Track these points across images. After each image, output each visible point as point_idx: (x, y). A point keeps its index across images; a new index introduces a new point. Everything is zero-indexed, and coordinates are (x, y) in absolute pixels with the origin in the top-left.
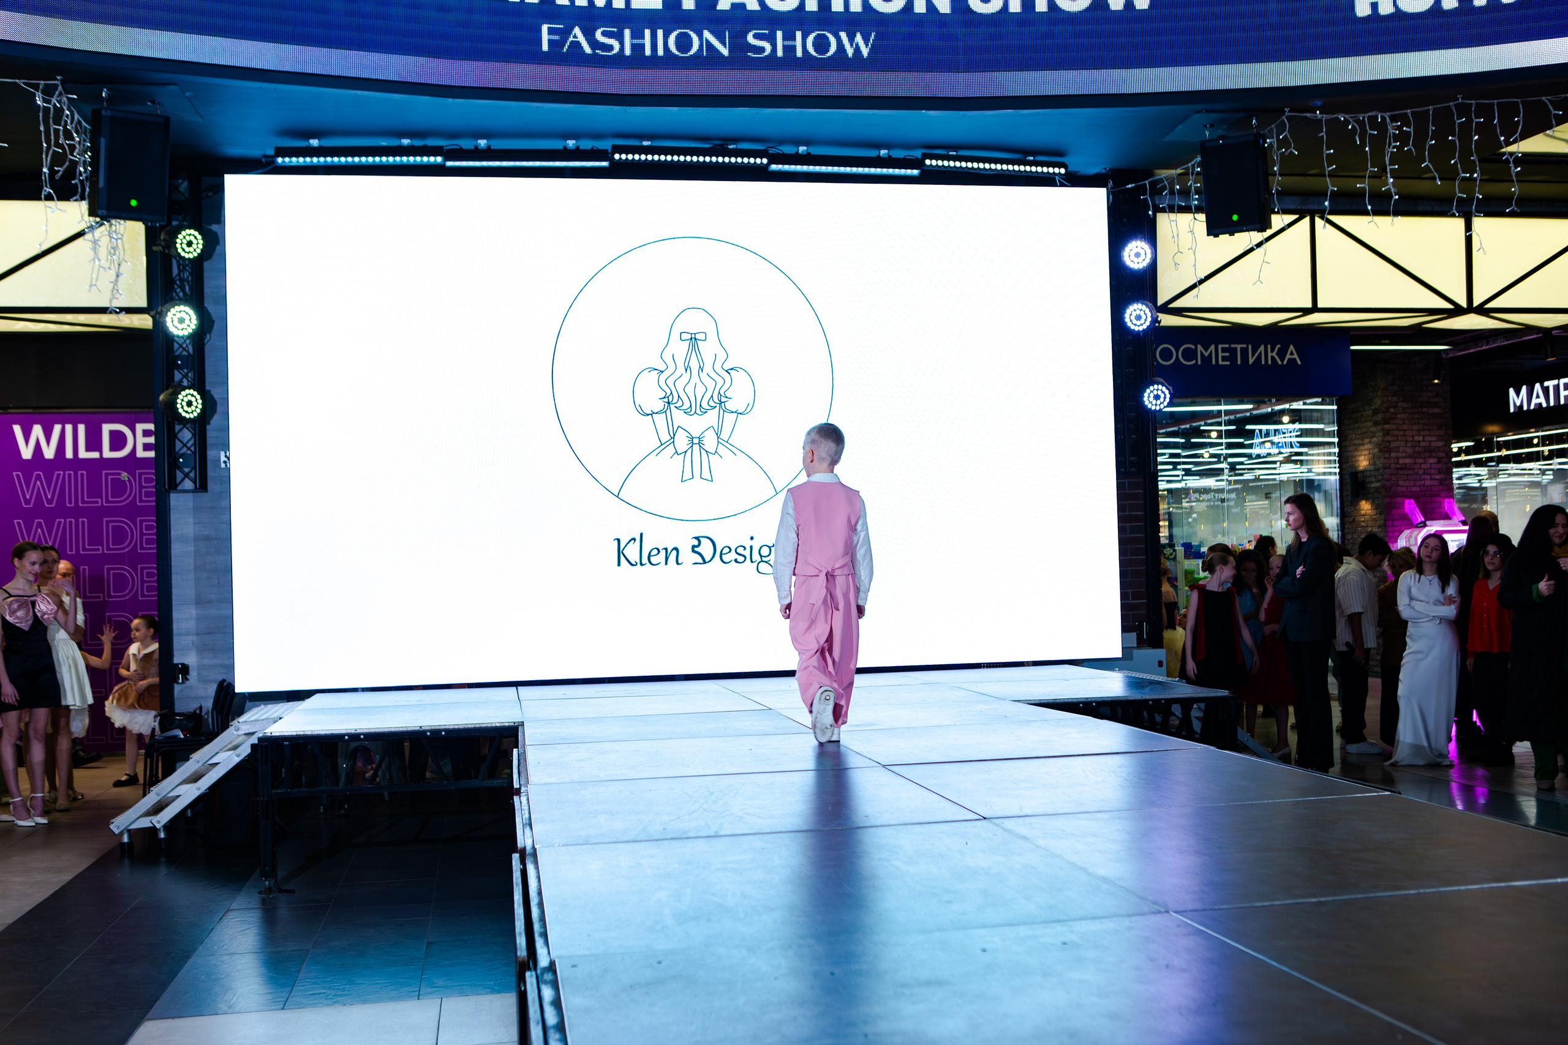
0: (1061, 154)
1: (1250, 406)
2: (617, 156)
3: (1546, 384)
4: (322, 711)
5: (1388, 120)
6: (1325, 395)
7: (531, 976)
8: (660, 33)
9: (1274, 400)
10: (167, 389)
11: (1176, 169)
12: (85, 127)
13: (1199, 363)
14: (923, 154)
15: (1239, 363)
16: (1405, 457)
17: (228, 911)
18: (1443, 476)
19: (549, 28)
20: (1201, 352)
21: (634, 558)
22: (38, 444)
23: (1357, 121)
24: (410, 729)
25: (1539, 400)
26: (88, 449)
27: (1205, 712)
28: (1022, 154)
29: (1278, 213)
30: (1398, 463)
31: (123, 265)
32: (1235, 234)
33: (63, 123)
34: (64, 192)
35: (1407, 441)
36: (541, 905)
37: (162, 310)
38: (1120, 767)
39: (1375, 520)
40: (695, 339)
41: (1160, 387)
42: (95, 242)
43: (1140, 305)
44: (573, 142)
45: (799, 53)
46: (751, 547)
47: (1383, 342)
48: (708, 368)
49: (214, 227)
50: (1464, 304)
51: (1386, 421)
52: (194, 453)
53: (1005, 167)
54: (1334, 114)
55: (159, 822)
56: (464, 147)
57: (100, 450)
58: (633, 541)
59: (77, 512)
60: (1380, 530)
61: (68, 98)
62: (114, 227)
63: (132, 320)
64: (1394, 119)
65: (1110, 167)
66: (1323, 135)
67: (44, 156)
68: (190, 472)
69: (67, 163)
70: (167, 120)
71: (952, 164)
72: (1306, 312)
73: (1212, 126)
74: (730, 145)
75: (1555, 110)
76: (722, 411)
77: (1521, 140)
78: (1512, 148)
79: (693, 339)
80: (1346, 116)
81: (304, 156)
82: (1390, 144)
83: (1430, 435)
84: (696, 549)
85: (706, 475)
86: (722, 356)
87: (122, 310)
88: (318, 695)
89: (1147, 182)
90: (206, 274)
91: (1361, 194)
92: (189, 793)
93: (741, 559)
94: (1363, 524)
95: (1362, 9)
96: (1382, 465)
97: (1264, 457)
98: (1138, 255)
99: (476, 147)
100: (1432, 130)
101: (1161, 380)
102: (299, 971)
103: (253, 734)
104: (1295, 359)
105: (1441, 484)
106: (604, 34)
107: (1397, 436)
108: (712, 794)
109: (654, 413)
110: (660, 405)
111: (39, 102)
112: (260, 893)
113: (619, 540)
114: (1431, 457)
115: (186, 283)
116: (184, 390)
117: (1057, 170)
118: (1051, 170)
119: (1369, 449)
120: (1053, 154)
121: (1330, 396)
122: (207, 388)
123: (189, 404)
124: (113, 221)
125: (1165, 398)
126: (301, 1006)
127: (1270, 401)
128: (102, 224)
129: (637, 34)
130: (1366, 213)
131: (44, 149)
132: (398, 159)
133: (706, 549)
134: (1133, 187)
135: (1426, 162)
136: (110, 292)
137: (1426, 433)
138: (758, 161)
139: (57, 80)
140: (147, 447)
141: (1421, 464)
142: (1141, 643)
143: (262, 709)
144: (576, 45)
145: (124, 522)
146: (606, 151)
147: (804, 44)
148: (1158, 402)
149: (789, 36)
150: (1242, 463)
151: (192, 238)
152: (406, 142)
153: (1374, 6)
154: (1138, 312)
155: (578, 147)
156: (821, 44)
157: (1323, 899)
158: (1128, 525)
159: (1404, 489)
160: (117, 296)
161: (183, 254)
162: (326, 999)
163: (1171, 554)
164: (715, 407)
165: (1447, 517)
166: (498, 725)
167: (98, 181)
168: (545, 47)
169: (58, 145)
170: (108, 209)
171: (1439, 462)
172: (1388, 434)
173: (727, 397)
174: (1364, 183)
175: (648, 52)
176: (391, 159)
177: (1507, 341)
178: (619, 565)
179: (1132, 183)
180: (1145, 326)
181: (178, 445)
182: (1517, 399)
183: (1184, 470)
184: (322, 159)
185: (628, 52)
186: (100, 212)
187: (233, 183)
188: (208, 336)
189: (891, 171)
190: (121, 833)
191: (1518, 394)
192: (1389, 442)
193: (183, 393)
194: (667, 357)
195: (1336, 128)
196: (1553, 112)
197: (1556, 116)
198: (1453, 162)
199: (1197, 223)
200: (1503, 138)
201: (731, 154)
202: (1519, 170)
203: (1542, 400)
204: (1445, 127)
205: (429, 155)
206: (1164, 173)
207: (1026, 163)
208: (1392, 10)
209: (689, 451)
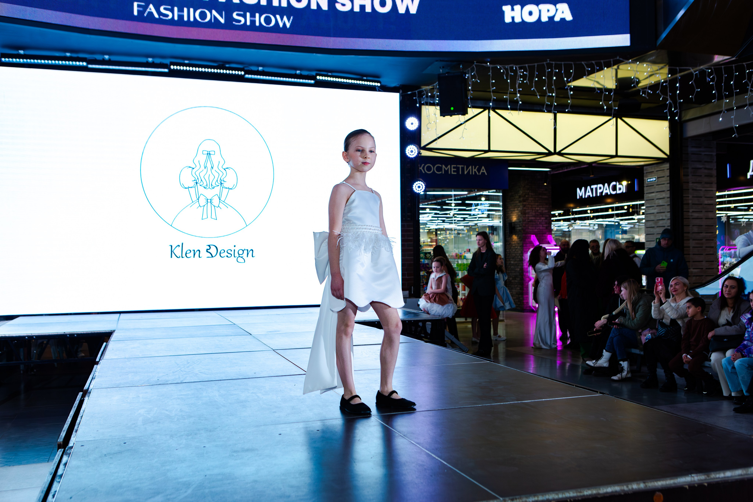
0: (378, 77)
1: (466, 193)
2: (172, 67)
3: (592, 187)
4: (20, 325)
5: (518, 69)
6: (496, 188)
7: (61, 451)
8: (192, 10)
9: (476, 190)
11: (429, 86)
13: (443, 173)
14: (316, 74)
15: (460, 173)
16: (531, 217)
18: (547, 225)
19: (137, 4)
20: (444, 169)
21: (179, 254)
23: (505, 68)
24: (60, 333)
25: (589, 193)
28: (361, 76)
29: (470, 107)
30: (529, 219)
32: (453, 116)
35: (533, 210)
36: (82, 417)
39: (519, 244)
40: (210, 154)
41: (420, 182)
43: (413, 146)
44: (151, 59)
46: (234, 250)
47: (522, 166)
48: (215, 168)
50: (552, 151)
51: (524, 201)
53: (353, 81)
54: (495, 64)
56: (97, 59)
58: (178, 246)
60: (521, 248)
64: (520, 68)
65: (400, 83)
66: (490, 75)
71: (329, 79)
72: (485, 152)
73: (443, 67)
74: (227, 64)
75: (587, 67)
76: (221, 187)
77: (574, 80)
78: (570, 84)
79: (209, 154)
80: (501, 66)
81: (15, 58)
82: (518, 79)
83: (543, 208)
84: (208, 251)
85: (214, 216)
86: (222, 162)
88: (21, 317)
89: (416, 91)
91: (505, 101)
93: (229, 255)
94: (514, 245)
95: (508, 20)
96: (522, 220)
97: (476, 215)
98: (413, 124)
99: (103, 59)
100: (536, 74)
101: (421, 179)
104: (484, 173)
105: (546, 229)
106: (165, 9)
107: (529, 207)
108: (188, 363)
109: (189, 187)
110: (192, 184)
113: (172, 246)
114: (543, 217)
117: (376, 84)
118: (374, 84)
119: (517, 213)
120: (375, 77)
121: (499, 189)
125: (423, 188)
127: (475, 190)
129: (181, 10)
130: (508, 109)
132: (64, 62)
133: (213, 250)
134: (410, 94)
135: (533, 88)
137: (541, 206)
138: (240, 73)
141: (538, 220)
142: (411, 296)
144: (151, 13)
146: (167, 64)
147: (260, 20)
148: (420, 189)
149: (253, 16)
150: (466, 218)
152: (68, 54)
153: (513, 18)
154: (412, 149)
155: (153, 62)
156: (268, 20)
158: (406, 243)
159: (531, 230)
163: (429, 257)
164: (218, 186)
165: (550, 243)
166: (103, 332)
168: (136, 13)
172: (525, 206)
173: (224, 181)
174: (507, 96)
175: (186, 19)
176: (60, 62)
177: (575, 167)
178: (171, 257)
179: (410, 91)
180: (414, 156)
182: (580, 193)
184: (25, 60)
185: (176, 18)
189: (301, 81)
191: (581, 190)
192: (525, 210)
194: (196, 161)
195: (496, 71)
196: (587, 69)
197: (588, 71)
198: (544, 88)
199: (436, 110)
200: (565, 79)
201: (227, 69)
202: (572, 93)
203: (590, 194)
204: (542, 73)
205: (79, 61)
206: (424, 88)
207: (363, 80)
208: (520, 20)
209: (206, 206)
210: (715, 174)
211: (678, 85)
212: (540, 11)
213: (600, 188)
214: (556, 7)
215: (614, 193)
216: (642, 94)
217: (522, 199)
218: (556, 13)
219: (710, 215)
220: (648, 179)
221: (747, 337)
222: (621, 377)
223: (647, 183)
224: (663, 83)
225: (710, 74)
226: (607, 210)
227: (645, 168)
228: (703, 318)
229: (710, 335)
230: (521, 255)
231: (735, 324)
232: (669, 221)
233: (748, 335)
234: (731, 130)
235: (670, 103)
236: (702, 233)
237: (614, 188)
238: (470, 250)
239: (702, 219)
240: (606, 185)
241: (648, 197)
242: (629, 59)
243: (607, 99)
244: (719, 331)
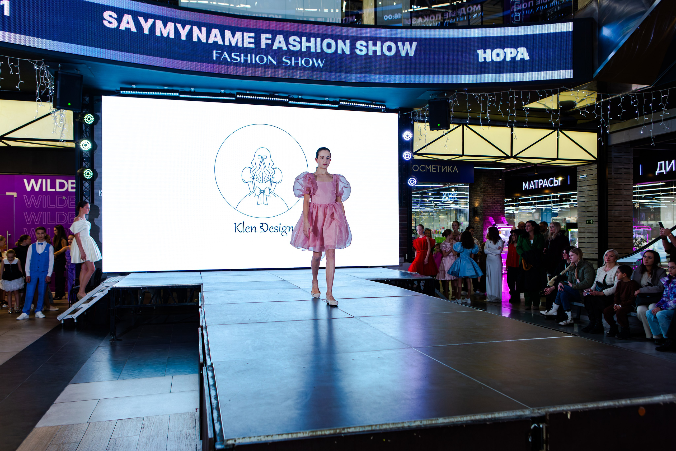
0: (384, 102)
1: (442, 186)
2: (238, 96)
3: (534, 181)
4: (133, 279)
5: (488, 95)
6: (465, 182)
7: (205, 368)
8: (253, 55)
10: (80, 168)
11: (420, 108)
12: (52, 77)
13: (426, 171)
14: (339, 100)
15: (439, 171)
16: (490, 203)
17: (99, 347)
18: (502, 209)
19: (216, 52)
20: (427, 168)
21: (241, 230)
22: (33, 186)
23: (478, 95)
24: (163, 285)
26: (51, 188)
27: (425, 283)
28: (372, 101)
29: (452, 124)
30: (487, 205)
31: (65, 125)
32: (438, 130)
33: (44, 75)
34: (44, 99)
35: (490, 198)
36: (208, 345)
37: (79, 142)
38: (398, 301)
39: (480, 223)
40: (263, 158)
41: (413, 179)
42: (55, 117)
43: (408, 152)
44: (224, 90)
45: (300, 65)
46: (280, 227)
47: (484, 166)
48: (267, 168)
49: (98, 114)
50: (510, 155)
51: (484, 192)
52: (90, 191)
53: (366, 105)
54: (471, 93)
55: (74, 316)
56: (186, 91)
57: (55, 188)
58: (241, 224)
59: (46, 210)
60: (481, 226)
61: (46, 67)
62: (62, 112)
63: (67, 144)
64: (490, 95)
65: (400, 107)
66: (467, 100)
67: (37, 87)
68: (88, 197)
69: (46, 89)
70: (82, 76)
71: (349, 104)
72: (460, 156)
73: (432, 95)
74: (276, 94)
75: (540, 94)
76: (271, 182)
77: (529, 104)
78: (526, 106)
80: (475, 94)
81: (130, 91)
82: (488, 103)
83: (498, 196)
84: (261, 227)
85: (265, 203)
86: (272, 164)
87: (64, 141)
88: (132, 273)
89: (411, 112)
90: (95, 130)
91: (479, 118)
92: (86, 307)
93: (276, 231)
94: (476, 224)
95: (481, 60)
96: (482, 206)
97: (446, 202)
98: (407, 136)
99: (190, 91)
100: (501, 99)
101: (414, 176)
102: (123, 367)
103: (109, 287)
104: (456, 171)
105: (501, 212)
106: (235, 55)
107: (488, 196)
108: (266, 308)
109: (249, 182)
110: (251, 179)
111: (35, 68)
112: (110, 340)
113: (236, 224)
114: (498, 203)
115: (87, 132)
116: (86, 169)
117: (382, 107)
119: (479, 200)
120: (381, 102)
121: (467, 183)
122: (95, 169)
123: (88, 174)
124: (62, 110)
125: (415, 182)
126: (124, 379)
127: (448, 184)
128: (58, 111)
129: (246, 56)
130: (480, 125)
131: (37, 84)
132: (163, 93)
133: (265, 227)
134: (407, 114)
135: (499, 109)
136: (60, 134)
137: (496, 196)
138: (285, 100)
139: (42, 60)
140: (72, 188)
141: (495, 205)
142: (405, 261)
143: (112, 278)
144: (225, 58)
145: (64, 214)
146: (234, 94)
147: (301, 62)
148: (413, 184)
149: (296, 59)
150: (439, 204)
151: (90, 117)
152: (166, 88)
153: (485, 58)
154: (407, 154)
155: (225, 93)
156: (307, 62)
157: (460, 344)
158: (402, 223)
159: (489, 213)
160: (63, 136)
161: (87, 122)
162: (133, 376)
163: (416, 232)
164: (269, 181)
165: (502, 223)
166: (194, 284)
167: (56, 96)
168: (215, 58)
169: (42, 83)
170: (60, 106)
171: (500, 205)
172: (485, 196)
173: (273, 177)
174: (480, 115)
175: (249, 62)
176: (161, 93)
177: (523, 167)
178: (236, 232)
179: (406, 112)
180: (409, 159)
181: (84, 188)
182: (525, 186)
183: (420, 205)
184: (136, 92)
185: (242, 61)
186: (57, 107)
187: (105, 99)
188: (95, 151)
189: (328, 105)
190: (61, 321)
191: (526, 184)
192: (485, 198)
193: (86, 170)
194: (253, 163)
195: (472, 97)
196: (539, 95)
197: (540, 96)
198: (508, 110)
199: (427, 126)
200: (523, 103)
201: (276, 97)
202: (528, 113)
203: (533, 186)
204: (506, 98)
205: (174, 93)
206: (417, 110)
207: (373, 104)
208: (490, 60)
209: (260, 195)
210: (632, 173)
211: (609, 107)
212: (505, 53)
213: (541, 182)
214: (517, 50)
215: (552, 186)
216: (581, 114)
217: (482, 190)
218: (517, 55)
219: (628, 203)
220: (580, 176)
221: (665, 294)
222: (566, 323)
223: (579, 179)
224: (597, 105)
225: (634, 99)
226: (546, 198)
227: (578, 167)
228: (629, 281)
229: (636, 293)
230: (482, 231)
231: (654, 285)
232: (597, 207)
233: (666, 293)
234: (648, 140)
235: (602, 120)
236: (622, 216)
237: (552, 182)
238: (444, 227)
239: (622, 206)
240: (545, 180)
241: (581, 189)
242: (571, 88)
243: (555, 117)
244: (643, 290)
